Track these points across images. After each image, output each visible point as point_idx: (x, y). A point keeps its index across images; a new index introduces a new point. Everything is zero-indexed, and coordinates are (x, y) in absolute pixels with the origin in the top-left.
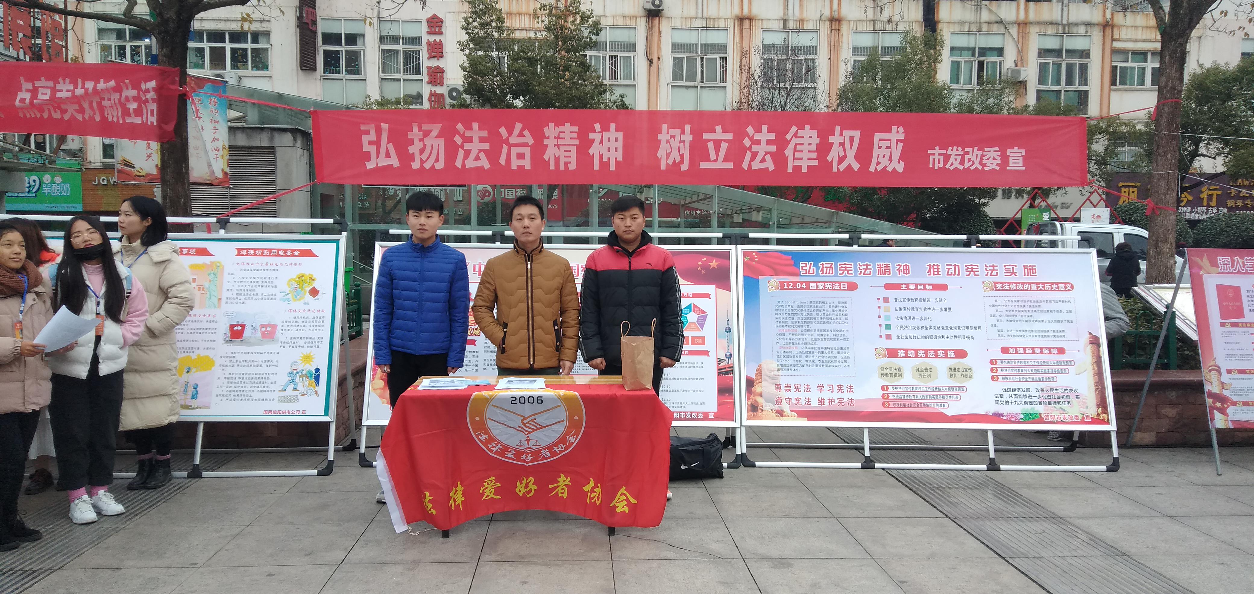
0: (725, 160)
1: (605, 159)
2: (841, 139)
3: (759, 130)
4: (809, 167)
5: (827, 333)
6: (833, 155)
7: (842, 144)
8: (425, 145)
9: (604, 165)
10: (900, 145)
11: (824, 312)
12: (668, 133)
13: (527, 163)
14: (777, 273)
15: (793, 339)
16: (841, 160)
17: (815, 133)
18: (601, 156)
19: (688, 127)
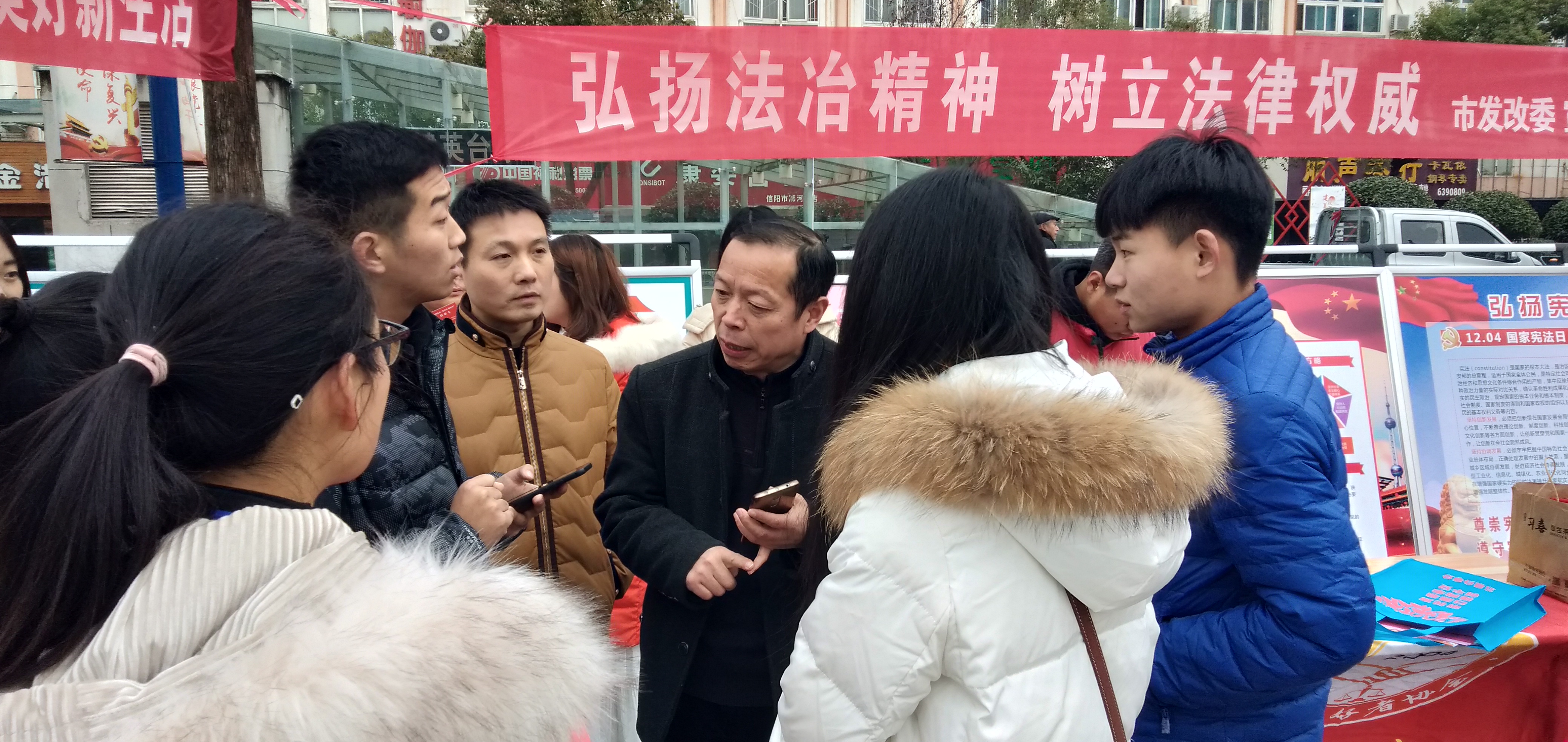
0: (1153, 115)
1: (966, 114)
2: (1328, 82)
3: (1207, 65)
4: (1280, 126)
5: (1543, 422)
6: (1315, 108)
7: (1330, 90)
8: (677, 91)
9: (964, 123)
10: (1414, 92)
11: (1536, 384)
12: (1069, 69)
13: (842, 122)
14: (1452, 316)
15: (1492, 434)
16: (1328, 114)
17: (1291, 71)
18: (960, 108)
19: (1100, 59)
